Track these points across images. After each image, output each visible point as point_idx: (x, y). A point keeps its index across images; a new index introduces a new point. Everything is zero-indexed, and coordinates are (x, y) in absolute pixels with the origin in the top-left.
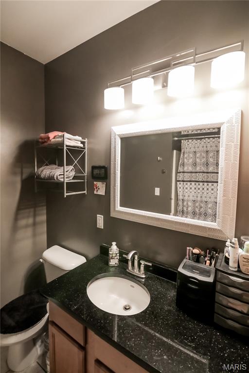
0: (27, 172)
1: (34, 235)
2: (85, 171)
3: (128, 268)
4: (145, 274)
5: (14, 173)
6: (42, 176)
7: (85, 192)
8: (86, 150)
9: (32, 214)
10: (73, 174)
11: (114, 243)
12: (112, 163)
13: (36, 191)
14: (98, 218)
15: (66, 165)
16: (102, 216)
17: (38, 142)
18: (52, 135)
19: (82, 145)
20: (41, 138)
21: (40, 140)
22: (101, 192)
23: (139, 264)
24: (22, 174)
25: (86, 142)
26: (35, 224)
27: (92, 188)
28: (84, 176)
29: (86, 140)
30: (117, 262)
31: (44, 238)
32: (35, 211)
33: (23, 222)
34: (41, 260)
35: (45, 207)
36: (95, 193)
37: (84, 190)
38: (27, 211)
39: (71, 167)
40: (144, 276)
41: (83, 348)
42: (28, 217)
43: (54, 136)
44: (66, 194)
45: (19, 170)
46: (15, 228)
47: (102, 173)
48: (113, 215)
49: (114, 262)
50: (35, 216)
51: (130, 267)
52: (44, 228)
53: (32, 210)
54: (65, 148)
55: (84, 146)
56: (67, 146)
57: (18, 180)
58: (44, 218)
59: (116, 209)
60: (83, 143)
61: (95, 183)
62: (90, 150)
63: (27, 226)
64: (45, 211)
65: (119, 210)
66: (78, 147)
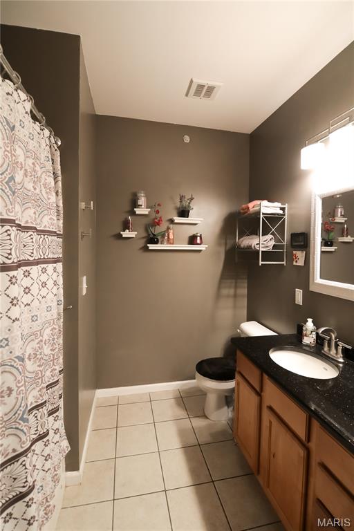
0: (230, 243)
1: (235, 307)
2: (284, 240)
3: (323, 349)
4: (343, 358)
5: (219, 244)
6: (242, 246)
7: (284, 263)
8: (286, 217)
9: (233, 285)
10: (273, 243)
11: (310, 320)
12: (312, 228)
13: (237, 260)
14: (297, 293)
15: (262, 235)
16: (301, 291)
17: (240, 213)
18: (251, 205)
19: (281, 212)
20: (243, 209)
21: (242, 211)
22: (301, 263)
23: (337, 346)
24: (226, 244)
25: (286, 209)
26: (235, 296)
27: (291, 258)
28: (283, 245)
29: (286, 206)
30: (312, 342)
31: (244, 312)
32: (236, 283)
33: (225, 292)
34: (239, 331)
35: (246, 281)
36: (295, 263)
37: (283, 261)
38: (229, 281)
39: (270, 236)
40: (342, 360)
41: (259, 394)
42: (230, 287)
43: (252, 206)
44: (261, 263)
45: (223, 241)
46: (218, 296)
47: (301, 240)
48: (312, 288)
49: (309, 340)
50: (236, 287)
51: (326, 349)
52: (244, 302)
53: (234, 281)
54: (261, 216)
55: (284, 212)
56: (263, 214)
57: (222, 251)
58: (245, 291)
59: (315, 281)
60: (283, 209)
61: (294, 252)
62: (291, 216)
63: (228, 296)
64: (246, 285)
65: (319, 281)
66: (278, 214)
